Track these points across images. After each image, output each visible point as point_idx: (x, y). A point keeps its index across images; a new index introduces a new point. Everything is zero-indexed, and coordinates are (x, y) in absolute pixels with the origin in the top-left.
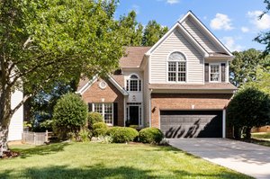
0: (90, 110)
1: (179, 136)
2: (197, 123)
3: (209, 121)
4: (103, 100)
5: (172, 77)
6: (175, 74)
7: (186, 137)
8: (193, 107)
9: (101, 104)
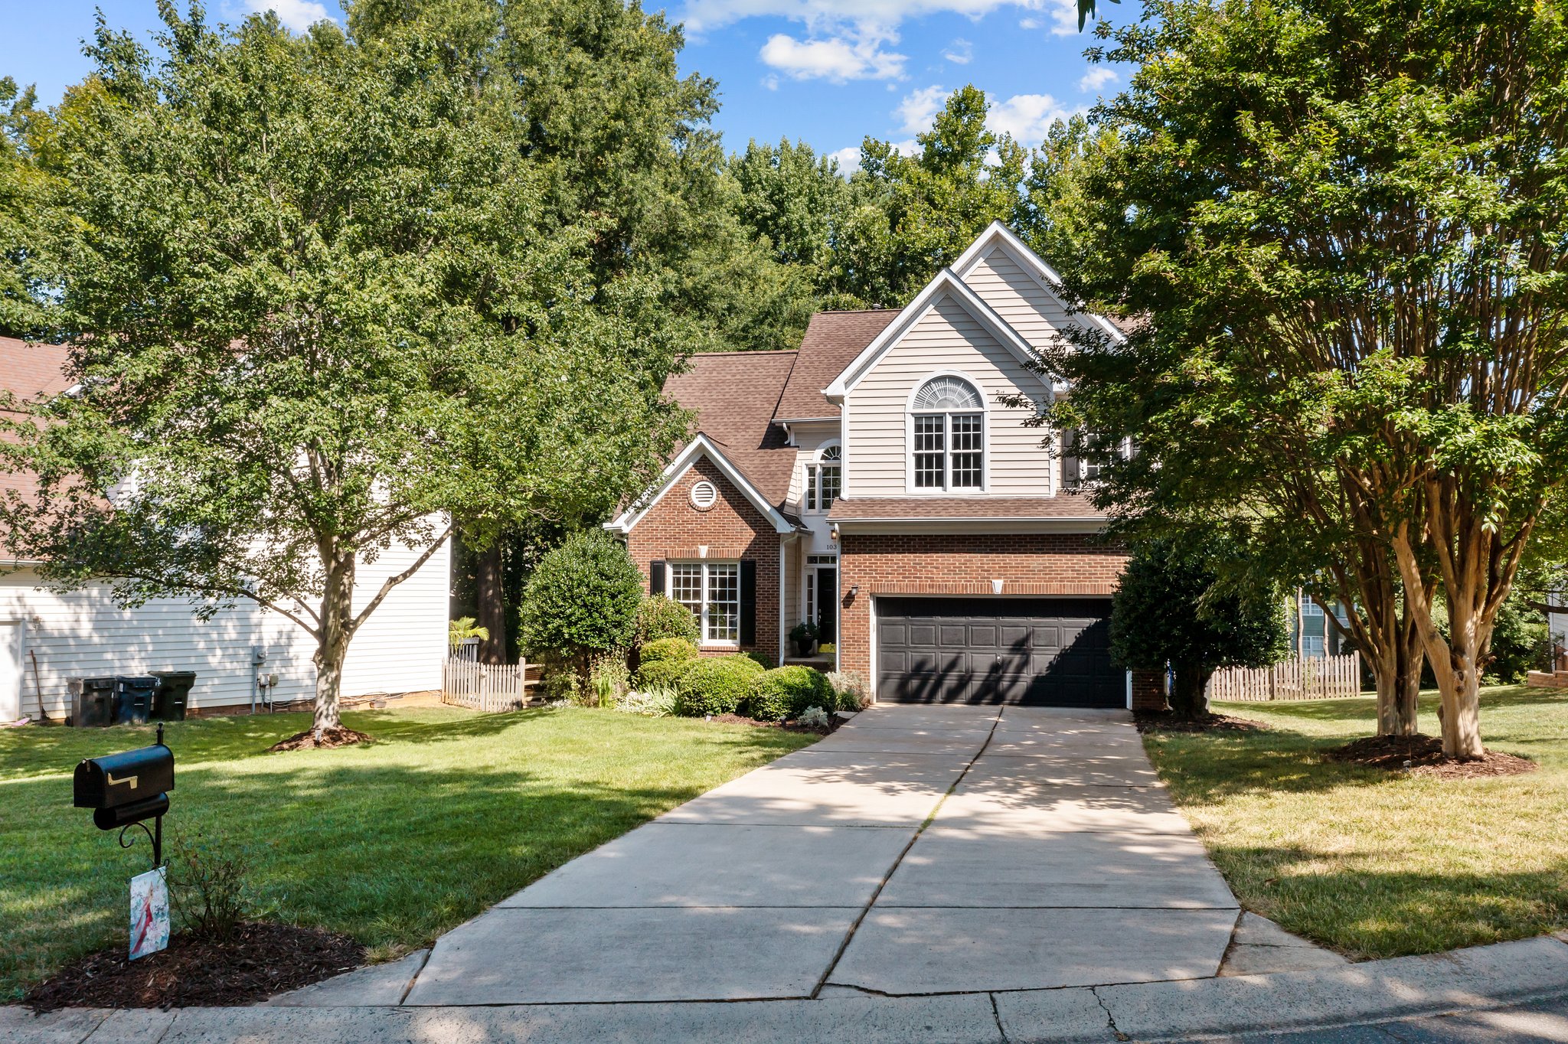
0: (657, 586)
1: (951, 697)
2: (1021, 647)
3: (1069, 641)
4: (703, 551)
5: (929, 471)
6: (940, 459)
7: (975, 700)
8: (998, 587)
9: (697, 566)
